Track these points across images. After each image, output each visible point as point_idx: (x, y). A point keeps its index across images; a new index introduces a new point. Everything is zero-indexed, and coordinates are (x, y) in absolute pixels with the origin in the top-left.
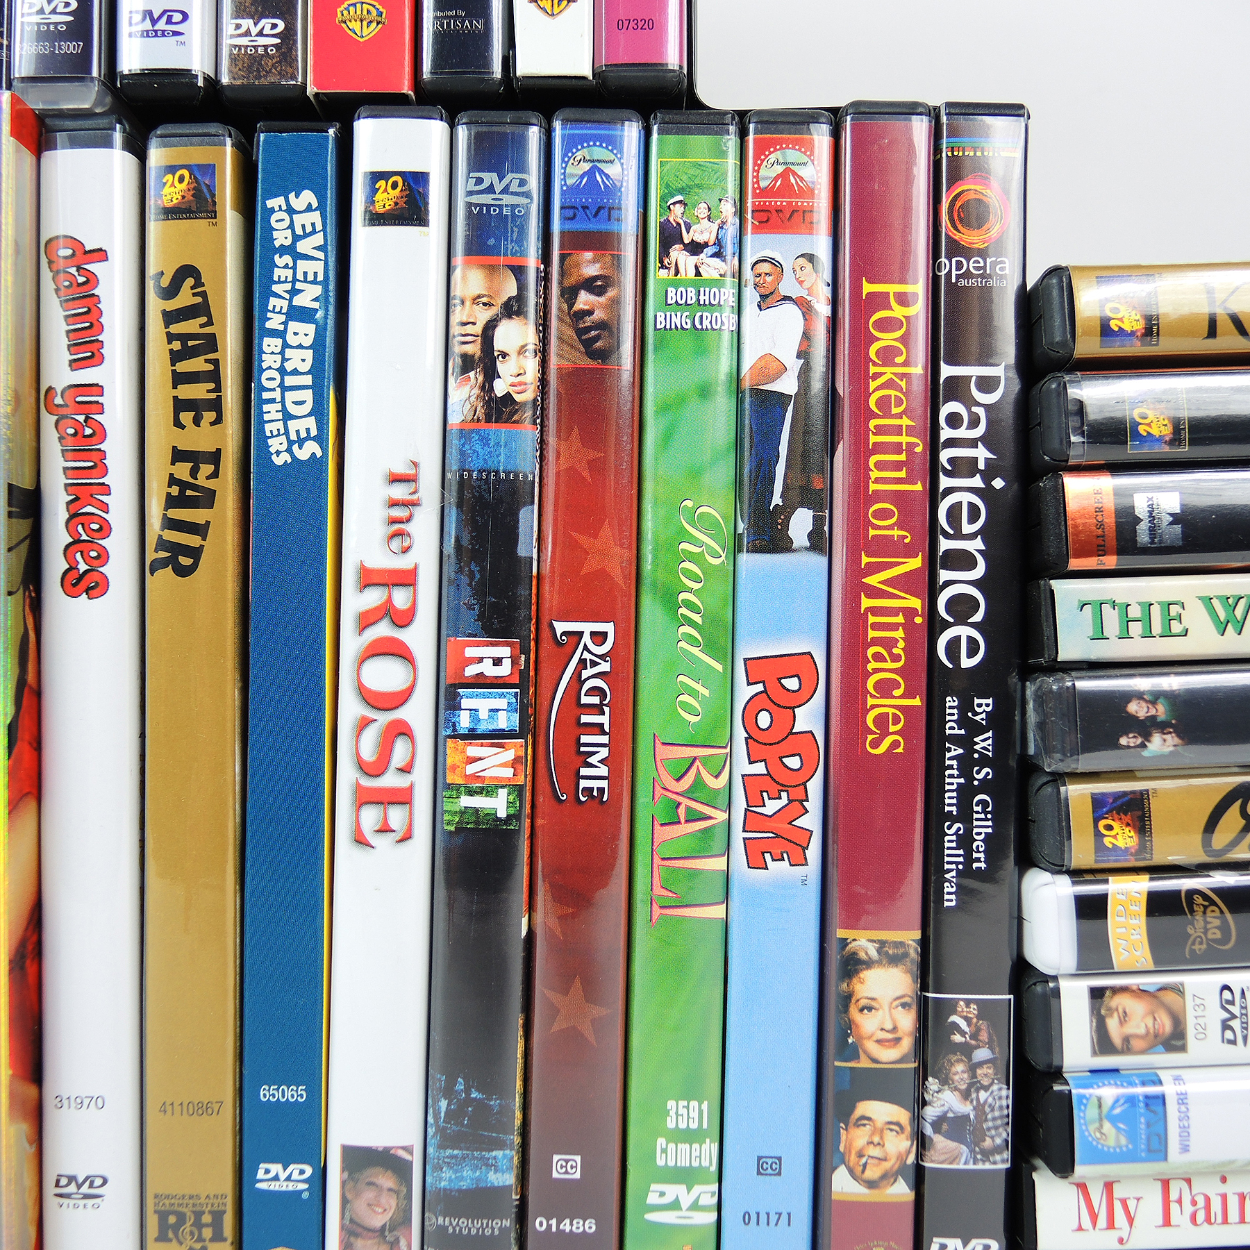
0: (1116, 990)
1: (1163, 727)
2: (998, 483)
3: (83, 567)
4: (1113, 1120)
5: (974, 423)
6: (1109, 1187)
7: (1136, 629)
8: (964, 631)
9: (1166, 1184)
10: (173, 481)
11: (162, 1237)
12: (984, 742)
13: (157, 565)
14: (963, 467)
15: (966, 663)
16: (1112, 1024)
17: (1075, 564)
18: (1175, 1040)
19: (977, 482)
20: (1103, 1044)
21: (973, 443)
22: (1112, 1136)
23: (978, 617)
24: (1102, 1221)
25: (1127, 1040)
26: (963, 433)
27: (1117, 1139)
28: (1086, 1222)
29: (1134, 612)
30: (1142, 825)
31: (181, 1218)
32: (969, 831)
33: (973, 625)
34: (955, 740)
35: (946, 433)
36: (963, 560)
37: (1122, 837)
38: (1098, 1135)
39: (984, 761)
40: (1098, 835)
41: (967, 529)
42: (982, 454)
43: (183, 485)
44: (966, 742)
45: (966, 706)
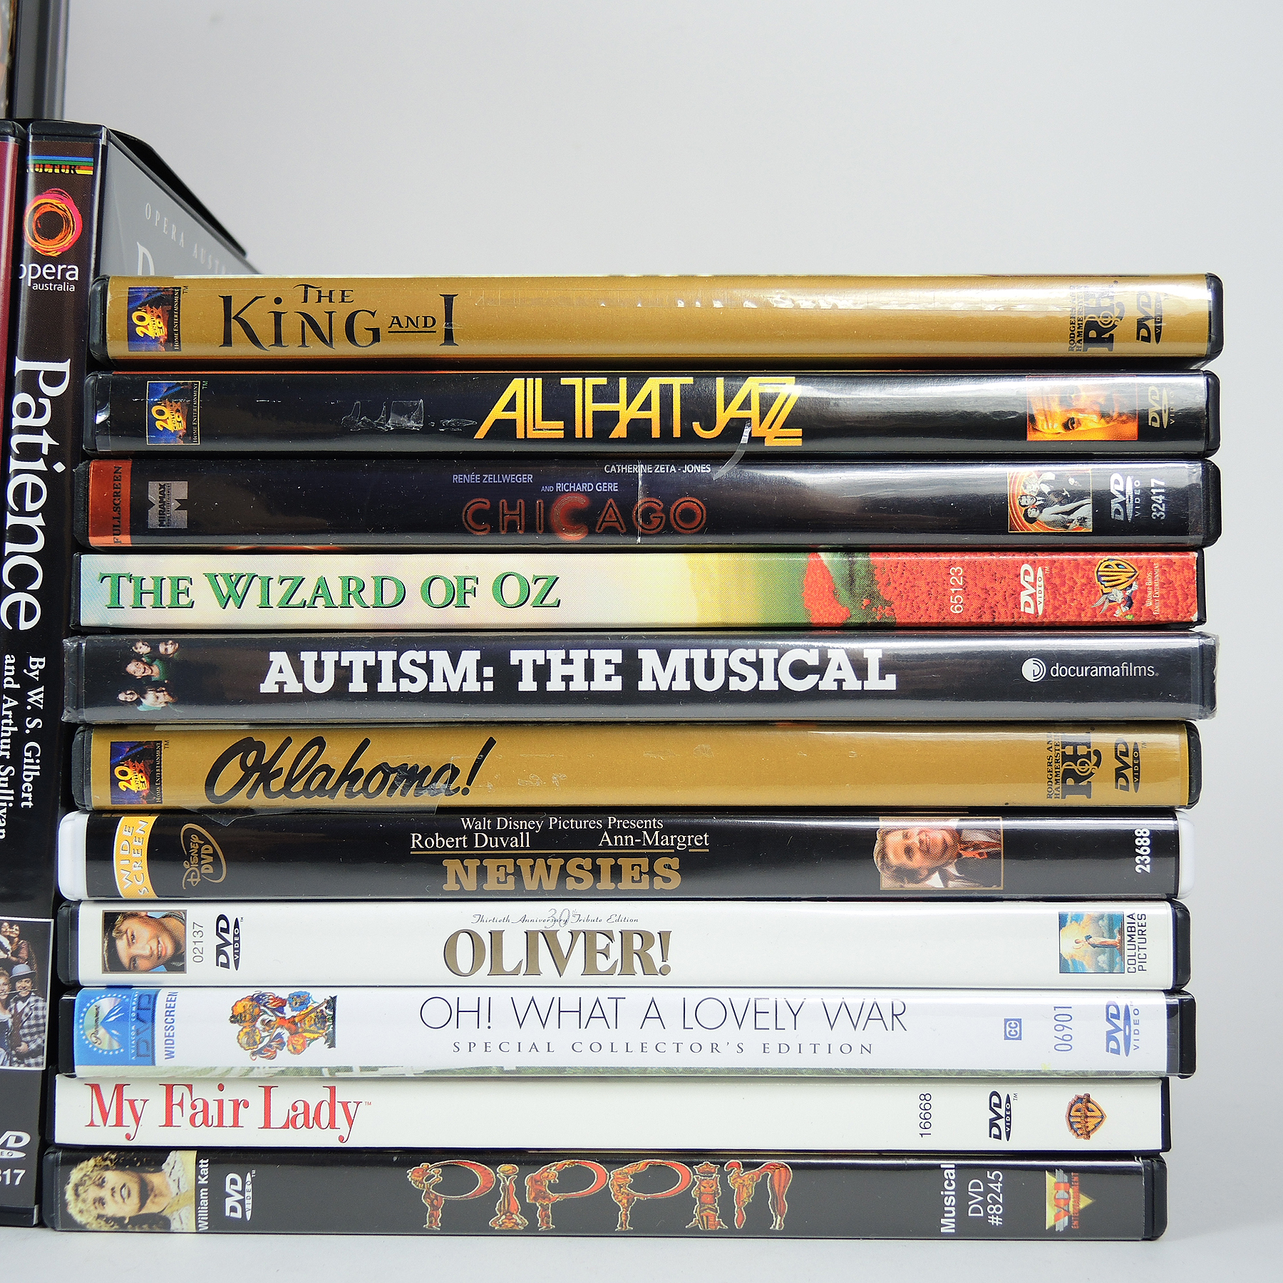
0: (126, 916)
1: (156, 686)
2: (59, 467)
4: (108, 1026)
5: (40, 412)
6: (119, 1089)
8: (23, 598)
9: (169, 1089)
12: (36, 696)
14: (30, 452)
15: (24, 625)
16: (121, 945)
17: (94, 541)
18: (175, 962)
19: (40, 465)
20: (113, 962)
21: (37, 431)
22: (105, 1041)
23: (36, 586)
24: (112, 1119)
25: (133, 959)
26: (30, 421)
27: (110, 1043)
28: (98, 1119)
29: (148, 585)
30: (154, 775)
32: (19, 771)
33: (32, 592)
34: (10, 692)
35: (17, 421)
36: (25, 535)
37: (135, 782)
38: (94, 1039)
39: (35, 713)
40: (114, 782)
41: (30, 507)
42: (46, 440)
44: (20, 695)
45: (21, 664)
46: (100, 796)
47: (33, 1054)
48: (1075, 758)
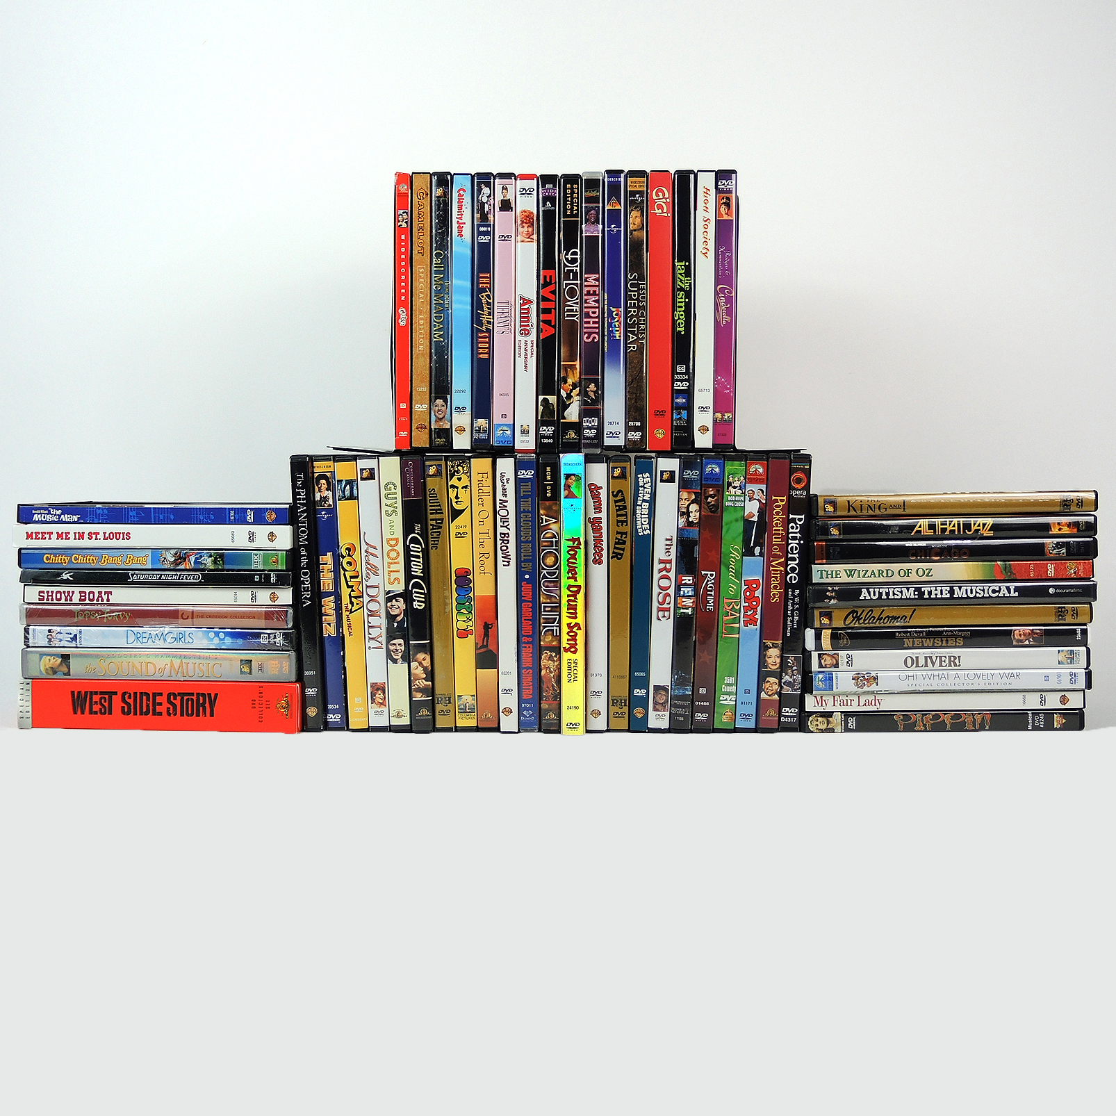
0: (824, 654)
1: (834, 598)
2: (802, 542)
3: (597, 558)
4: (822, 682)
5: (797, 528)
6: (822, 697)
7: (830, 576)
8: (793, 575)
9: (834, 697)
10: (616, 538)
11: (613, 705)
12: (797, 600)
13: (612, 557)
14: (794, 538)
15: (794, 582)
16: (823, 661)
17: (816, 562)
18: (836, 666)
19: (797, 542)
20: (821, 666)
21: (796, 533)
22: (821, 685)
23: (797, 572)
24: (820, 705)
25: (826, 665)
26: (794, 530)
27: (823, 686)
28: (816, 705)
29: (829, 573)
30: (830, 619)
31: (617, 701)
32: (793, 618)
33: (796, 574)
34: (790, 599)
35: (791, 530)
36: (794, 559)
37: (826, 621)
38: (818, 685)
39: (797, 604)
40: (821, 621)
41: (795, 552)
42: (798, 535)
43: (619, 540)
44: (793, 599)
45: (793, 592)
46: (817, 625)
47: (798, 689)
48: (1061, 611)
